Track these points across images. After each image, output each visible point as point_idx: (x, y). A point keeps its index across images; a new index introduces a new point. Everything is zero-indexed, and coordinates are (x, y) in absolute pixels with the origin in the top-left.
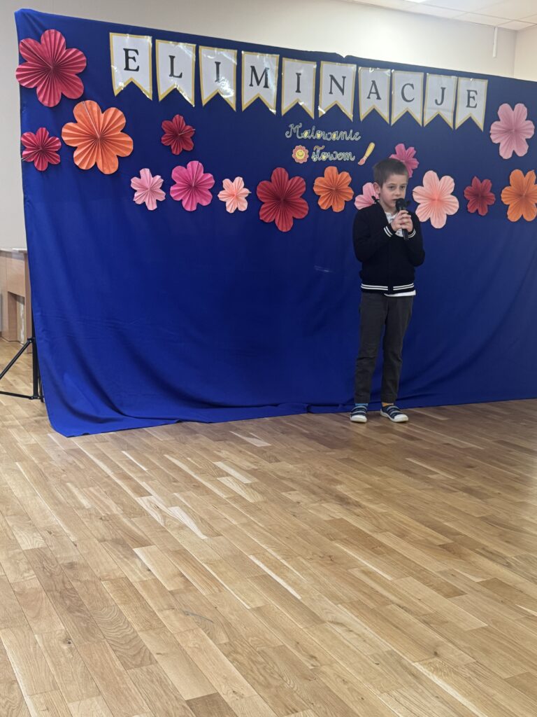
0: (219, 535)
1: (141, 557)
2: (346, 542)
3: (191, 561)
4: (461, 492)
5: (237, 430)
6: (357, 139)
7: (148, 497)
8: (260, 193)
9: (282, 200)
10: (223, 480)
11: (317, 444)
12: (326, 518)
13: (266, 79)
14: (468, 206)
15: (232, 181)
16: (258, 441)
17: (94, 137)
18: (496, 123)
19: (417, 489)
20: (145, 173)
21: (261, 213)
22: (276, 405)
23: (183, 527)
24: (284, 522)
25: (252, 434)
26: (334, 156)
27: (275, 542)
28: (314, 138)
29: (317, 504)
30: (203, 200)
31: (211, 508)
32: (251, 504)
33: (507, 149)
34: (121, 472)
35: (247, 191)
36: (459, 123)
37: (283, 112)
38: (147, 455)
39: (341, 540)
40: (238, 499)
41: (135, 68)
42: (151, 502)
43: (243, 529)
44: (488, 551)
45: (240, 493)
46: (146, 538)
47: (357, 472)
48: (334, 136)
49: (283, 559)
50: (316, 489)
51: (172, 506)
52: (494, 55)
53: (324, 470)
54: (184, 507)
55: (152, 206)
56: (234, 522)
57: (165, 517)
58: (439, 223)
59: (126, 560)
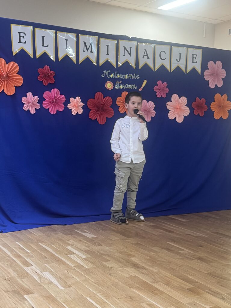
0: (70, 287)
1: (28, 300)
2: (138, 289)
3: (55, 301)
4: (197, 260)
5: (78, 229)
6: (138, 78)
7: (31, 267)
9: (100, 108)
10: (72, 256)
11: (121, 235)
12: (128, 276)
13: (91, 48)
14: (194, 112)
15: (75, 98)
16: (90, 235)
17: (3, 77)
18: (207, 70)
19: (174, 259)
20: (29, 95)
21: (90, 115)
22: (98, 215)
23: (50, 283)
24: (105, 279)
25: (86, 231)
26: (127, 87)
27: (100, 289)
28: (116, 77)
29: (122, 268)
30: (60, 108)
31: (65, 272)
32: (87, 269)
33: (212, 83)
34: (16, 253)
35: (82, 104)
36: (189, 70)
37: (100, 65)
38: (30, 244)
39: (135, 287)
40: (80, 266)
41: (24, 42)
42: (33, 270)
43: (83, 283)
44: (212, 291)
45: (81, 264)
46: (30, 290)
47: (142, 250)
48: (126, 77)
49: (105, 299)
50: (121, 260)
51: (44, 272)
52: (204, 36)
53: (125, 249)
54: (51, 272)
55: (33, 112)
56: (79, 280)
57: (40, 277)
58: (180, 120)
59: (20, 302)
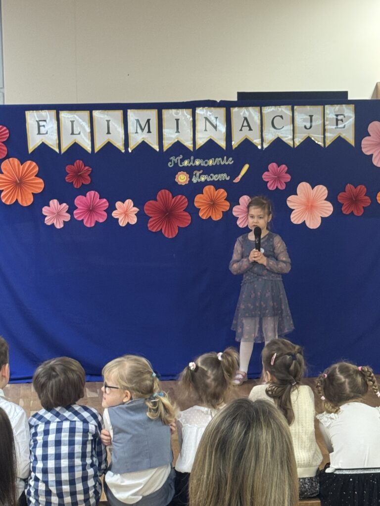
6: (231, 163)
8: (147, 210)
13: (149, 127)
14: (343, 209)
15: (123, 202)
17: (16, 182)
18: (367, 138)
20: (54, 203)
21: (149, 225)
26: (212, 177)
28: (193, 165)
30: (100, 218)
33: (379, 159)
35: (136, 209)
36: (329, 141)
37: (165, 149)
41: (45, 133)
48: (211, 162)
55: (59, 226)
58: (313, 224)
